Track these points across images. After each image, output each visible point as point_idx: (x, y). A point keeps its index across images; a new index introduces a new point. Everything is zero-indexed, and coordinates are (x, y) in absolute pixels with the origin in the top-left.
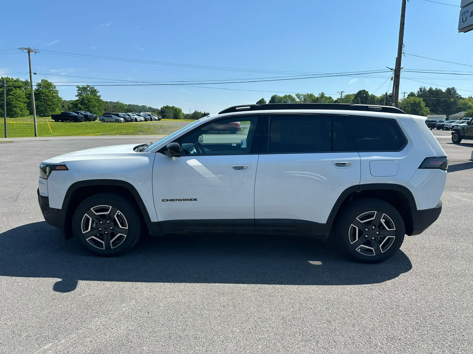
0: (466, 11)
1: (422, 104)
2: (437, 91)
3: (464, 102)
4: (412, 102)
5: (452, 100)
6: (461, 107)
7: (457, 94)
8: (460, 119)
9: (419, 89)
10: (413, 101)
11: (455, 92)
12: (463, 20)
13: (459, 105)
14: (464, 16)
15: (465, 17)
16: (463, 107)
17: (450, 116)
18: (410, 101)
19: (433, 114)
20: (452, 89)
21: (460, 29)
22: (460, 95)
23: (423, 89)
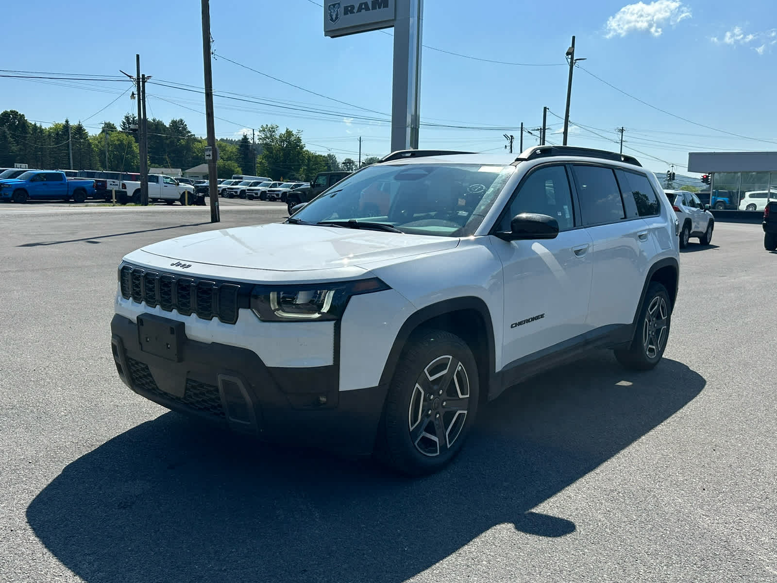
0: (336, 4)
1: (135, 148)
2: (156, 125)
3: (202, 147)
4: (117, 143)
5: (183, 142)
6: (199, 155)
7: (189, 132)
8: (202, 178)
9: (124, 117)
10: (118, 140)
11: (185, 128)
12: (331, 16)
13: (195, 152)
14: (332, 11)
15: (336, 13)
16: (201, 156)
17: (186, 171)
18: (111, 141)
19: (157, 167)
20: (179, 121)
21: (327, 30)
22: (194, 135)
23: (132, 119)
